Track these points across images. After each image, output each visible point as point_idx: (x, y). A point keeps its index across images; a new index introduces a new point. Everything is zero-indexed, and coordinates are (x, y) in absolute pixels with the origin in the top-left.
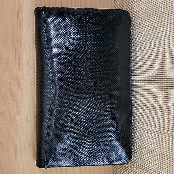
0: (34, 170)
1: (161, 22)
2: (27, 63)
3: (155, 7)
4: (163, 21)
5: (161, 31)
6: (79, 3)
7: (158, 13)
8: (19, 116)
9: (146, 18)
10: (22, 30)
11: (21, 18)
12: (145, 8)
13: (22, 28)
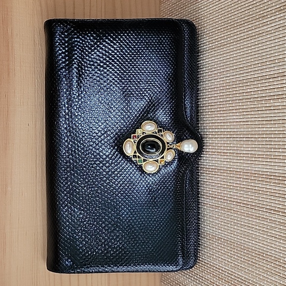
0: (35, 274)
1: (230, 36)
2: (19, 103)
3: (221, 13)
4: (234, 34)
5: (230, 51)
6: (103, 7)
7: (226, 23)
8: (9, 189)
9: (209, 29)
10: (10, 50)
11: (10, 31)
12: (207, 14)
13: (10, 48)
